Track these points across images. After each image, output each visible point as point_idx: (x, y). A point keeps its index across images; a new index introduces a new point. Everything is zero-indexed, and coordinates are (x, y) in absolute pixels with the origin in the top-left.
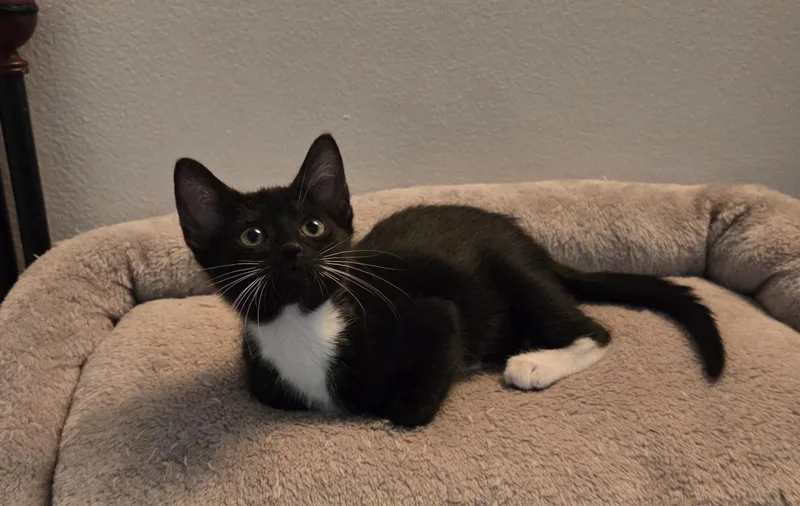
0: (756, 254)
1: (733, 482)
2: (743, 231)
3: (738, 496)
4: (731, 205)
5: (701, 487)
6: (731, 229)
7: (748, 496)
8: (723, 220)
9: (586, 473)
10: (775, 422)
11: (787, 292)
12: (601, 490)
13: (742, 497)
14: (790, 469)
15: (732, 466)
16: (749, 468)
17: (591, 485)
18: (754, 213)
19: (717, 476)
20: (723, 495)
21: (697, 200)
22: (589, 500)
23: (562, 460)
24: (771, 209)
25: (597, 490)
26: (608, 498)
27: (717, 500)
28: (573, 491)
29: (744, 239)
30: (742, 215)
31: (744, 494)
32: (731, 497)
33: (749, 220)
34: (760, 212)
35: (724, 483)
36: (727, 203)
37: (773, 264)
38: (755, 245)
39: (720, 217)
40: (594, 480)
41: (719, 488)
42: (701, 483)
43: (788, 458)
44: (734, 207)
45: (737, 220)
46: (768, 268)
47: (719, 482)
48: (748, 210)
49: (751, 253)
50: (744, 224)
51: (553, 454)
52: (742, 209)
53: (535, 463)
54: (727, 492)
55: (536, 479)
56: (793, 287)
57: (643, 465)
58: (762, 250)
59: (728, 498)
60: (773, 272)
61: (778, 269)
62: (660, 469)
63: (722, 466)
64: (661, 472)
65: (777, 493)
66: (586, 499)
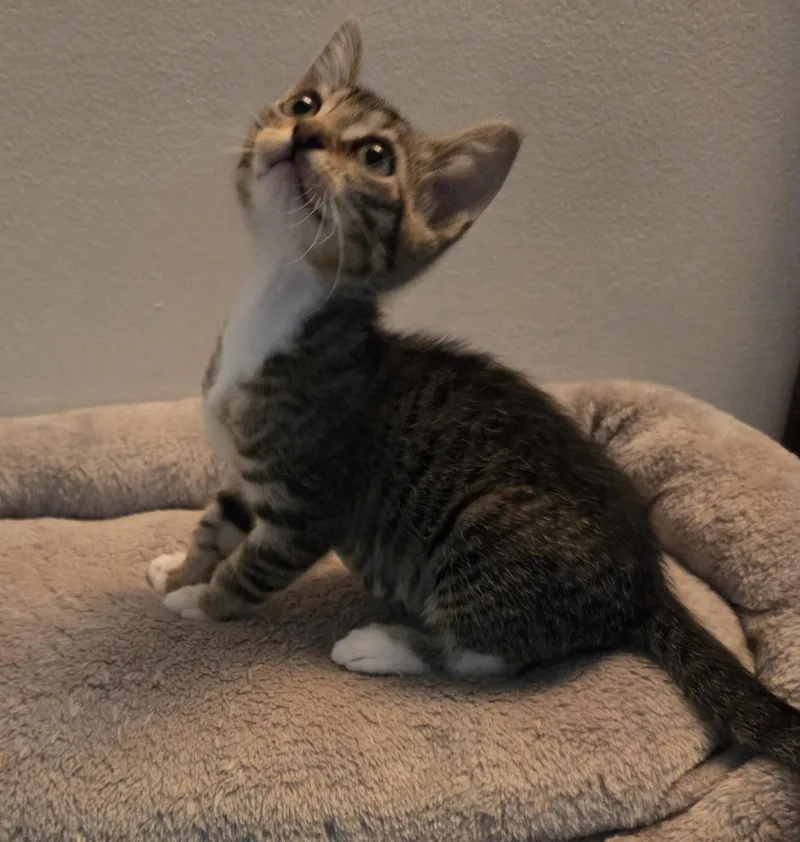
0: (641, 465)
1: (537, 765)
2: (628, 441)
3: (542, 783)
4: (617, 406)
5: (495, 772)
6: (616, 437)
7: (555, 783)
8: (608, 428)
9: (349, 751)
10: (603, 686)
11: (671, 513)
12: (364, 774)
13: (547, 787)
14: (619, 744)
15: (538, 743)
16: (560, 743)
17: (353, 768)
18: (643, 418)
19: (517, 758)
20: (521, 784)
21: (578, 400)
22: (348, 788)
23: (323, 733)
24: (663, 414)
25: (359, 774)
26: (372, 784)
27: (512, 789)
28: (329, 776)
29: (629, 451)
30: (628, 419)
31: (549, 782)
32: (532, 785)
33: (635, 426)
34: (649, 417)
35: (526, 768)
36: (612, 404)
37: (661, 480)
38: (640, 456)
39: (604, 424)
40: (359, 761)
41: (519, 774)
42: (496, 766)
43: (617, 731)
44: (621, 410)
45: (622, 427)
46: (655, 486)
47: (519, 765)
48: (636, 413)
49: (635, 466)
50: (630, 431)
51: (312, 724)
52: (629, 411)
53: (286, 737)
54: (527, 780)
55: (282, 759)
56: (678, 507)
57: (428, 739)
58: (648, 461)
59: (528, 787)
60: (661, 490)
61: (665, 486)
62: (448, 748)
63: (527, 745)
64: (448, 752)
65: (594, 779)
66: (342, 787)
